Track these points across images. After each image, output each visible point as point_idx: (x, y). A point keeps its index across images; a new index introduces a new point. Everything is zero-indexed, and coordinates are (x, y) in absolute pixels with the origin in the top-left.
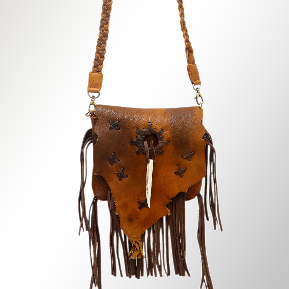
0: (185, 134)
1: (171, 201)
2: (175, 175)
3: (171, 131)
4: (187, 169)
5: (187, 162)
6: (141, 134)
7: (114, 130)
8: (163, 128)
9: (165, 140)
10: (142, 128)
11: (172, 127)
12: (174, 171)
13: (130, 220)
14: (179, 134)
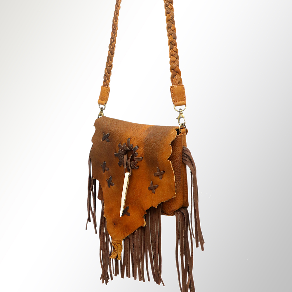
0: (155, 153)
1: (146, 213)
2: (149, 191)
3: (144, 148)
4: (158, 186)
5: (158, 180)
6: (121, 148)
7: (105, 142)
8: (138, 144)
9: (139, 156)
10: (124, 143)
11: (145, 145)
12: (148, 186)
13: (115, 224)
14: (150, 153)
